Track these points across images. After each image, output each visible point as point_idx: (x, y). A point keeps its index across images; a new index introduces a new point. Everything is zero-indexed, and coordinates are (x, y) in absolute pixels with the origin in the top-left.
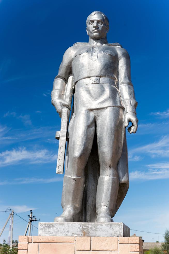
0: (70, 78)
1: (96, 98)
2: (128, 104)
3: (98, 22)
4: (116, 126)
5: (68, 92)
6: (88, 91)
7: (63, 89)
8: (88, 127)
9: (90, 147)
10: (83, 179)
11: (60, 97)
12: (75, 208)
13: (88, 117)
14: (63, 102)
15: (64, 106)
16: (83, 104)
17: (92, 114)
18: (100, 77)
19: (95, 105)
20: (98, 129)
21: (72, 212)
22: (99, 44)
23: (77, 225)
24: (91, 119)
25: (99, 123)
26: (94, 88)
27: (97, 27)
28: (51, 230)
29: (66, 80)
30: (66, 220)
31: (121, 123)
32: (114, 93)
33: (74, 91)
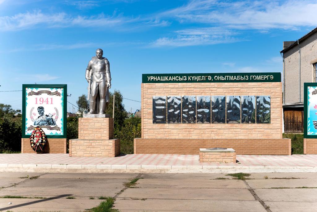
0: (91, 70)
1: (99, 79)
2: (108, 80)
3: (99, 53)
4: (104, 87)
5: (90, 75)
6: (96, 76)
7: (89, 73)
8: (96, 87)
9: (97, 93)
10: (95, 102)
11: (88, 77)
12: (93, 110)
13: (96, 84)
14: (89, 78)
15: (89, 80)
16: (95, 80)
17: (97, 83)
18: (100, 72)
19: (98, 81)
20: (99, 88)
21: (92, 111)
22: (100, 60)
23: (94, 115)
24: (97, 85)
25: (100, 86)
26: (98, 75)
27: (99, 55)
28: (87, 116)
29: (90, 71)
30: (91, 113)
31: (106, 85)
32: (104, 76)
33: (92, 74)
